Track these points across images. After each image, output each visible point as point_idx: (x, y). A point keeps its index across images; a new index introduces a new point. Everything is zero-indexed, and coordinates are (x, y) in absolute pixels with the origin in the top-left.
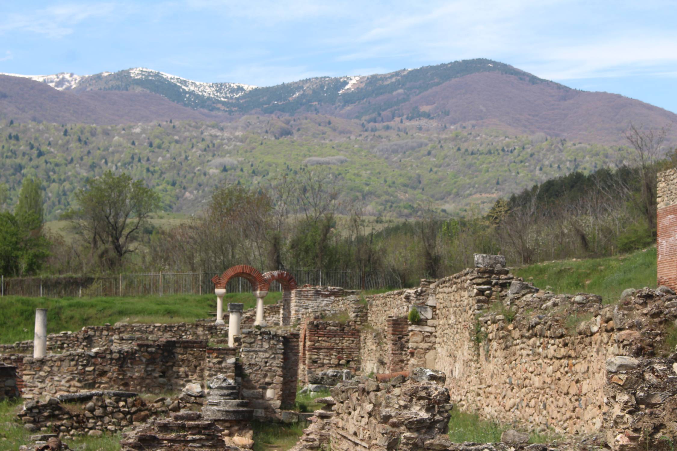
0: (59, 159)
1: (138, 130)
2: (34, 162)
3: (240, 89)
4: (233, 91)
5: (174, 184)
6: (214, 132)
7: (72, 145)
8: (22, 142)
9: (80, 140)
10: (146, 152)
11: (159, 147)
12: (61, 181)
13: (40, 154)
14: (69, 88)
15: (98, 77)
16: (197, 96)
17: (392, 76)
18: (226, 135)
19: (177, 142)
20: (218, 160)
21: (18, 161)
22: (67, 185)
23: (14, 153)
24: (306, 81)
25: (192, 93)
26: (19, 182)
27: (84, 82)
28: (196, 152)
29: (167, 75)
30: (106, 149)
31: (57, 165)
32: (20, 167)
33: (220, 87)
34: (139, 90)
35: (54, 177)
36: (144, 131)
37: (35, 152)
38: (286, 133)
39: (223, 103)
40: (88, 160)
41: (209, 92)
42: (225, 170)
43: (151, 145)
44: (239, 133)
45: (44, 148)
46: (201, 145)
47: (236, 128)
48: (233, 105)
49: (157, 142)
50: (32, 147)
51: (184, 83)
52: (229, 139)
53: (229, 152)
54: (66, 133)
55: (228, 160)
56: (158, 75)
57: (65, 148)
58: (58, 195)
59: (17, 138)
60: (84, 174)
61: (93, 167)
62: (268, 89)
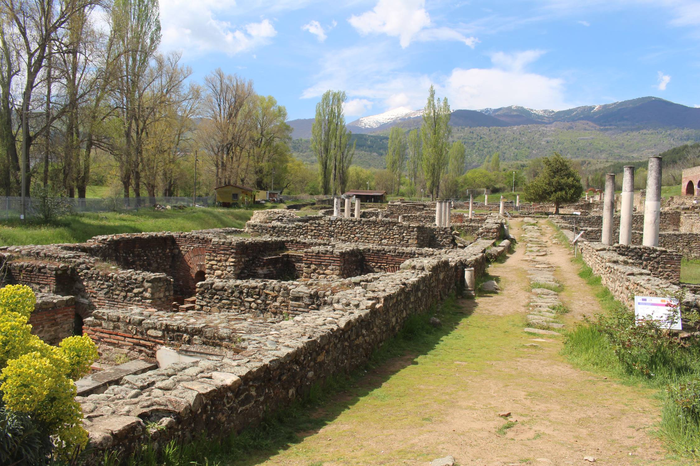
0: (487, 140)
1: (515, 128)
2: (479, 141)
3: (553, 112)
4: (550, 112)
5: (529, 148)
6: (543, 128)
8: (475, 134)
9: (495, 133)
10: (519, 137)
11: (523, 134)
12: (488, 148)
13: (481, 138)
14: (489, 114)
16: (537, 115)
17: (613, 104)
18: (548, 129)
19: (530, 132)
20: (545, 139)
21: (473, 141)
22: (491, 149)
23: (472, 138)
24: (578, 108)
25: (535, 114)
26: (474, 149)
27: (495, 111)
28: (537, 136)
29: (526, 107)
30: (504, 136)
32: (474, 143)
33: (545, 111)
34: (516, 113)
35: (486, 146)
36: (518, 129)
38: (570, 128)
39: (547, 117)
40: (498, 140)
41: (541, 113)
42: (548, 142)
43: (520, 134)
44: (553, 129)
46: (539, 133)
47: (552, 127)
48: (551, 118)
49: (522, 133)
50: (478, 136)
51: (532, 110)
52: (549, 131)
53: (549, 136)
54: (490, 130)
55: (549, 139)
56: (522, 107)
57: (489, 136)
58: (487, 153)
59: (473, 133)
60: (497, 145)
61: (499, 142)
62: (564, 111)
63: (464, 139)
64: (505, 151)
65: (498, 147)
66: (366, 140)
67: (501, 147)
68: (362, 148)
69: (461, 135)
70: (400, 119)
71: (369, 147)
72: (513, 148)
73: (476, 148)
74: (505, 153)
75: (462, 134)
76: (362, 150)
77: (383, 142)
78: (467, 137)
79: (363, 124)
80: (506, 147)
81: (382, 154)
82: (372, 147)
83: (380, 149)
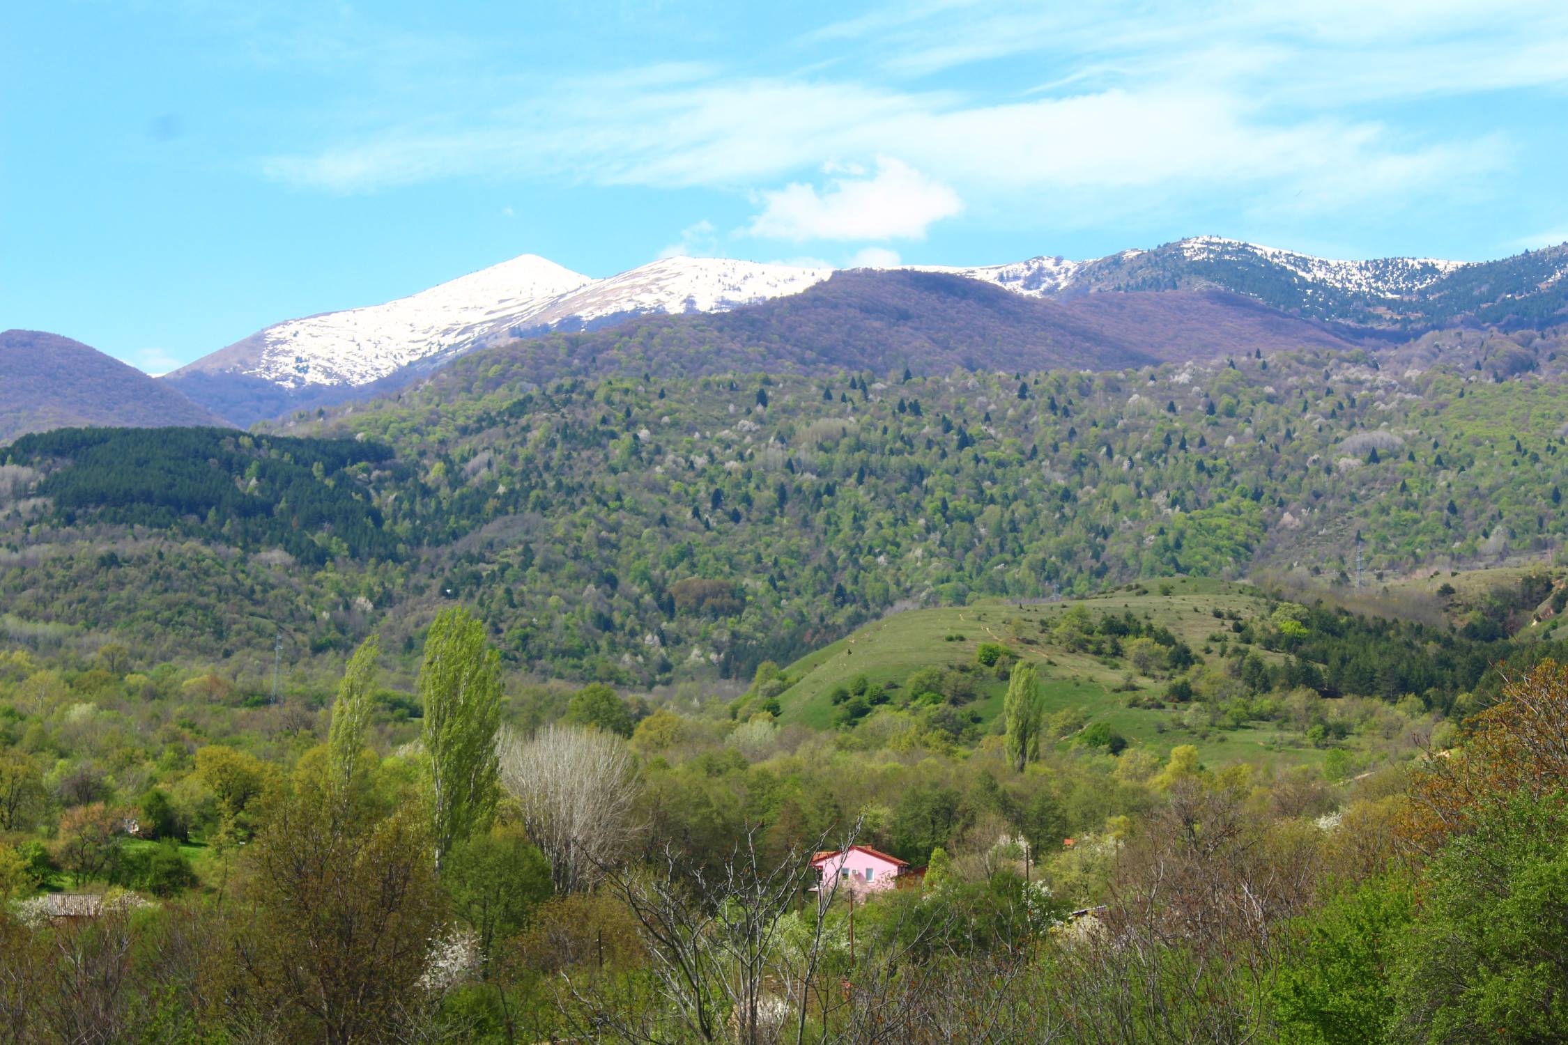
0: (1006, 451)
1: (1183, 378)
2: (950, 462)
3: (1429, 270)
4: (1412, 275)
5: (1257, 496)
6: (1353, 372)
7: (1038, 418)
8: (926, 418)
9: (1053, 407)
10: (1199, 427)
11: (1230, 413)
12: (1007, 501)
13: (965, 442)
14: (1051, 289)
15: (1116, 262)
16: (1331, 292)
18: (1382, 377)
19: (1270, 399)
20: (1360, 437)
21: (916, 459)
22: (1020, 509)
23: (908, 442)
25: (1318, 285)
26: (917, 508)
27: (1083, 273)
28: (1315, 419)
29: (1266, 247)
30: (1111, 423)
31: (1000, 464)
32: (921, 473)
33: (1381, 269)
34: (1201, 284)
35: (990, 489)
36: (1197, 378)
37: (954, 436)
38: (1522, 365)
39: (1390, 304)
40: (1070, 451)
41: (1359, 281)
42: (1374, 458)
43: (1211, 409)
44: (1412, 373)
45: (974, 429)
46: (1325, 405)
47: (1407, 362)
48: (1410, 307)
49: (1225, 401)
50: (948, 427)
51: (1304, 263)
52: (1389, 388)
53: (1387, 417)
54: (1023, 392)
55: (1382, 436)
56: (1243, 249)
57: (1022, 426)
58: (1000, 532)
59: (916, 409)
60: (1060, 481)
61: (1079, 464)
62: (1491, 267)
63: (859, 446)
64: (1107, 520)
65: (1067, 495)
66: (234, 465)
67: (1085, 494)
68: (192, 519)
69: (839, 423)
70: (514, 332)
71: (247, 509)
72: (1160, 498)
73: (930, 504)
74: (1105, 533)
75: (851, 422)
76: (188, 534)
77: (342, 481)
78: (875, 436)
79: (287, 365)
80: (1119, 493)
81: (321, 558)
82: (267, 509)
83: (315, 521)
